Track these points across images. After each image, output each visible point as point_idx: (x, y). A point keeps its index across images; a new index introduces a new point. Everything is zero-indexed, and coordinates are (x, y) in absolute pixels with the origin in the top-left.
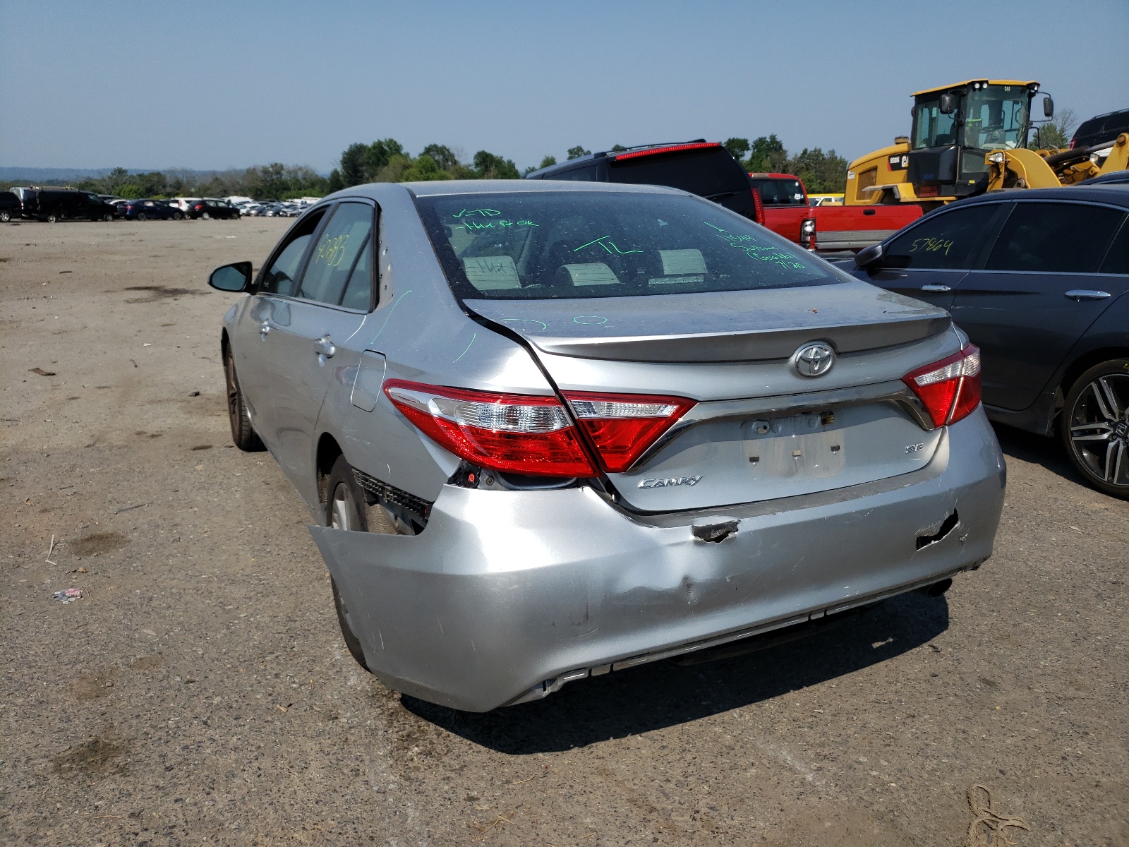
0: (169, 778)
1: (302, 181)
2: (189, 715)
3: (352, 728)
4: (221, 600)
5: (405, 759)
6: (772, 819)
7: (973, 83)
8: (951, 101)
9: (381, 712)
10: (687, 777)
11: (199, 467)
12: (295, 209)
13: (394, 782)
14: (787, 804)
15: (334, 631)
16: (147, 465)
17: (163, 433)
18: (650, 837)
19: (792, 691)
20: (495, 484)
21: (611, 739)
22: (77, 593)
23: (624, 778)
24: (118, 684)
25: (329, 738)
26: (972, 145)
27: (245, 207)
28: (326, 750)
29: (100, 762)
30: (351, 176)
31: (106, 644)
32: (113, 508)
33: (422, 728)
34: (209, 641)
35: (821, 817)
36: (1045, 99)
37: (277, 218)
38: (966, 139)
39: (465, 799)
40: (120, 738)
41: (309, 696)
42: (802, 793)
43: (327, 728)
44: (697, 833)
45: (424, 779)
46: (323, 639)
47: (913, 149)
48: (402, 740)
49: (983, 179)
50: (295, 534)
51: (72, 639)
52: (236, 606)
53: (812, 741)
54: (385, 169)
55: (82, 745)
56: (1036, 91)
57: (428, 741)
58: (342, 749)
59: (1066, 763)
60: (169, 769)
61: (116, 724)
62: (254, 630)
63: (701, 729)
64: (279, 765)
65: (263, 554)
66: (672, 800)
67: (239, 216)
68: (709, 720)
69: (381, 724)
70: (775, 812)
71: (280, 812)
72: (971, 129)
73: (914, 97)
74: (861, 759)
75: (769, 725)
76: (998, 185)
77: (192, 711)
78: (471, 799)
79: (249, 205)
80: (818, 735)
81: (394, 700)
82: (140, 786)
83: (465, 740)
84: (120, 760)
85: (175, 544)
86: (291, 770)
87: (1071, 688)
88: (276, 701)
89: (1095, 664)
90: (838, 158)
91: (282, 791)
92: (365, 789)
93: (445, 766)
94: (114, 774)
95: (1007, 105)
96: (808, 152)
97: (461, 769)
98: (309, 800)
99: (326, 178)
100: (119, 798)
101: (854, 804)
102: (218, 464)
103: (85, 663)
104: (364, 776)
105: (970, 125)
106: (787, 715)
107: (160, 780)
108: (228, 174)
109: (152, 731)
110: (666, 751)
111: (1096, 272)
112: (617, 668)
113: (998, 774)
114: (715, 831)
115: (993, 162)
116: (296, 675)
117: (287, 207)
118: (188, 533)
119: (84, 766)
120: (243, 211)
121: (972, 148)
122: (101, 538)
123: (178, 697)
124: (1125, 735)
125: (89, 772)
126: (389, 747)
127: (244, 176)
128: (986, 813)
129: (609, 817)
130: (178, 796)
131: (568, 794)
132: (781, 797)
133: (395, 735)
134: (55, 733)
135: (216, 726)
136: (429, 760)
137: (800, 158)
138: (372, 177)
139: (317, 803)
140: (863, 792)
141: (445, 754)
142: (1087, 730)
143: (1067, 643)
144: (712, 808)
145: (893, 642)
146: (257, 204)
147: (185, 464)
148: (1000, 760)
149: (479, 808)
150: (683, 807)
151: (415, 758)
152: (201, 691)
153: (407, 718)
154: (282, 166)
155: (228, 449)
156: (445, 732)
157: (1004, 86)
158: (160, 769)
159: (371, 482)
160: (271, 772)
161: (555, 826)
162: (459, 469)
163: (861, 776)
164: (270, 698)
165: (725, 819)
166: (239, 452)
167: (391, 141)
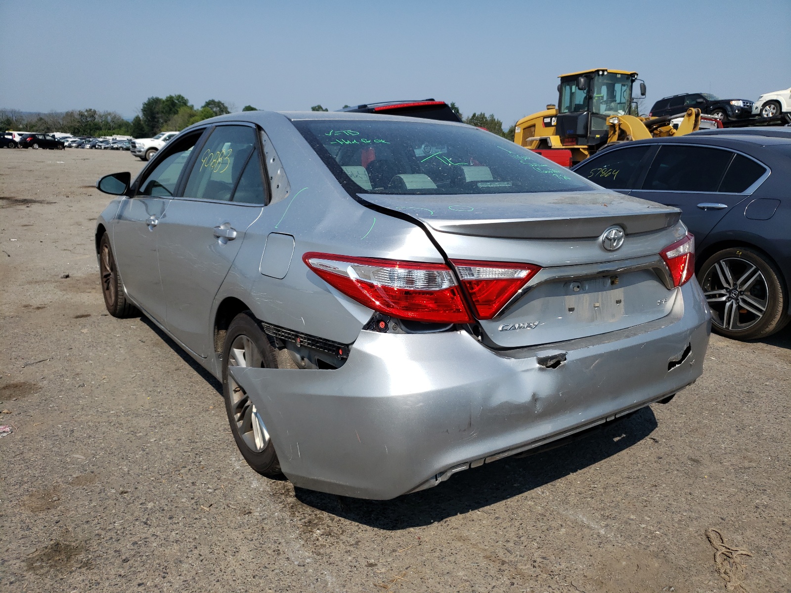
0: (128, 567)
1: (111, 123)
2: (131, 518)
3: (265, 519)
4: (132, 429)
5: (312, 539)
6: (586, 563)
7: (598, 71)
8: (585, 81)
9: (283, 506)
10: (520, 538)
11: (85, 331)
12: (108, 144)
13: (309, 557)
14: (593, 551)
15: (229, 448)
16: (40, 330)
17: (46, 306)
18: (508, 582)
19: (571, 474)
20: (399, 329)
21: (459, 514)
22: (8, 429)
23: (477, 542)
24: (63, 498)
25: (249, 528)
26: (597, 112)
27: (68, 141)
28: (249, 537)
29: (66, 560)
30: (149, 120)
31: (44, 469)
32: (21, 363)
33: (318, 516)
34: (130, 461)
35: (618, 559)
36: (641, 84)
37: (94, 150)
38: (594, 108)
39: (366, 566)
40: (77, 540)
41: (224, 498)
42: (601, 543)
43: (245, 521)
44: (539, 576)
45: (331, 553)
46: (223, 455)
47: (560, 113)
48: (306, 526)
49: (604, 135)
50: (177, 379)
51: (13, 465)
52: (145, 433)
53: (596, 507)
54: (176, 116)
55: (46, 548)
56: (636, 78)
57: (326, 525)
58: (262, 536)
59: (759, 510)
60: (126, 561)
61: (70, 529)
62: (165, 451)
63: (519, 504)
64: (215, 551)
65: (156, 394)
66: (515, 555)
67: (64, 147)
68: (522, 497)
69: (287, 514)
70: (587, 557)
71: (227, 587)
72: (597, 101)
73: (560, 78)
74: (632, 517)
75: (564, 498)
76: (614, 139)
77: (132, 515)
78: (371, 565)
79: (70, 140)
80: (598, 503)
81: (291, 496)
82: (105, 576)
83: (353, 523)
84: (82, 556)
85: (81, 389)
86: (226, 554)
87: (746, 461)
88: (198, 503)
89: (755, 445)
90: (496, 120)
91: (223, 571)
92: (288, 564)
93: (344, 542)
94: (80, 568)
95: (618, 87)
96: (476, 116)
97: (357, 543)
98: (247, 576)
99: (130, 122)
100: (90, 587)
101: (637, 547)
102: (100, 329)
103: (30, 483)
104: (284, 555)
105: (596, 98)
106: (573, 490)
107: (120, 570)
108: (50, 115)
109: (103, 533)
110: (500, 521)
111: (716, 191)
112: (488, 461)
113: (720, 520)
114: (551, 574)
115: (612, 123)
116: (208, 482)
117: (101, 142)
118: (90, 380)
119: (53, 563)
120: (66, 144)
121: (597, 114)
122: (15, 386)
123: (117, 505)
124: (789, 490)
125: (58, 568)
126: (298, 532)
127: (64, 117)
128: (722, 547)
129: (475, 570)
130: (140, 581)
131: (440, 556)
132: (588, 546)
133: (299, 523)
134: (21, 539)
135: (156, 525)
136: (330, 539)
137: (471, 119)
138: (166, 122)
139: (254, 577)
140: (640, 539)
141: (341, 534)
142: (764, 488)
143: (734, 432)
144: (544, 558)
145: (626, 436)
146: (77, 139)
147: (72, 328)
148: (719, 511)
149: (379, 572)
150: (524, 559)
151: (320, 538)
152: (135, 499)
153: (304, 509)
154: (95, 112)
155: (104, 317)
156: (337, 518)
157: (617, 74)
158: (118, 562)
159: (283, 332)
160: (210, 556)
161: (438, 580)
162: (372, 319)
163: (636, 529)
164: (193, 501)
165: (555, 565)
166: (114, 319)
167: (179, 96)
